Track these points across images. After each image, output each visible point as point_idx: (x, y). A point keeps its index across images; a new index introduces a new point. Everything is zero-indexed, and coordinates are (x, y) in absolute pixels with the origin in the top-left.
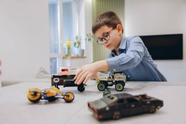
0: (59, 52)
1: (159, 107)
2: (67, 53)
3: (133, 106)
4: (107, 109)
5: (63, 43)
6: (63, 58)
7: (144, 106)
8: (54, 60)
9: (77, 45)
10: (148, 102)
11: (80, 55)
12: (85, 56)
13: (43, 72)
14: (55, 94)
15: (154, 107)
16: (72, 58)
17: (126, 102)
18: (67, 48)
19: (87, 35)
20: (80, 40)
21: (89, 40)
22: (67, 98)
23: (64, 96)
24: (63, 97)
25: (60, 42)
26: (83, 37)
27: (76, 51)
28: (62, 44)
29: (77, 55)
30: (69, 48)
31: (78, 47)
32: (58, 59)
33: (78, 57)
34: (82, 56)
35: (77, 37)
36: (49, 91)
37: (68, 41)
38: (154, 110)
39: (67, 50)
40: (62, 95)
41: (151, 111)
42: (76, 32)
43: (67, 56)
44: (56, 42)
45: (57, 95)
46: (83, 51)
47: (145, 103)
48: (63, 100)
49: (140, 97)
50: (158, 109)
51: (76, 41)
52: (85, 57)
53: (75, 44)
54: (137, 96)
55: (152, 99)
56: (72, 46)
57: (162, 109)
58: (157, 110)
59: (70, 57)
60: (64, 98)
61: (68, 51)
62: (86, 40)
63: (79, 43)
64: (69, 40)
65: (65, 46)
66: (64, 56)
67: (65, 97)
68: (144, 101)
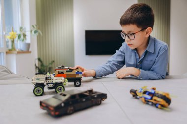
0: (2, 46)
1: (104, 99)
2: (10, 47)
3: (84, 100)
4: (63, 105)
6: (7, 53)
7: (92, 100)
9: (22, 37)
10: (96, 96)
11: (24, 49)
12: (30, 50)
15: (100, 100)
17: (78, 97)
19: (33, 26)
20: (25, 31)
21: (36, 32)
27: (19, 45)
29: (21, 50)
30: (13, 41)
31: (23, 40)
33: (21, 52)
34: (27, 50)
35: (21, 28)
38: (100, 102)
39: (10, 43)
41: (98, 103)
43: (10, 50)
46: (28, 45)
47: (93, 97)
51: (19, 32)
52: (30, 52)
53: (19, 37)
54: (86, 92)
55: (98, 93)
56: (16, 39)
58: (102, 102)
61: (12, 45)
62: (31, 32)
63: (24, 36)
66: (8, 51)
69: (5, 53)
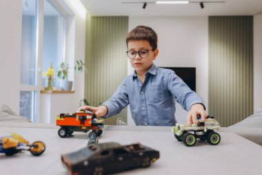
0: (36, 84)
1: (154, 159)
2: (47, 86)
3: (121, 159)
4: (86, 163)
5: (41, 71)
6: (41, 92)
7: (135, 159)
8: (28, 95)
9: (62, 74)
10: (141, 154)
12: (72, 90)
13: (6, 111)
14: (16, 145)
15: (148, 159)
16: (54, 92)
18: (47, 78)
19: (78, 62)
20: (67, 68)
21: (80, 68)
22: (35, 150)
23: (31, 146)
24: (28, 148)
25: (37, 69)
26: (72, 64)
27: (60, 83)
28: (40, 73)
29: (62, 89)
30: (50, 79)
31: (64, 78)
32: (33, 93)
33: (63, 91)
34: (69, 90)
35: (62, 64)
36: (8, 140)
37: (50, 69)
38: (148, 163)
39: (47, 81)
40: (27, 145)
41: (144, 165)
42: (62, 58)
43: (46, 89)
44: (32, 70)
45: (19, 145)
46: (70, 84)
47: (136, 155)
48: (29, 153)
49: (132, 147)
50: (154, 162)
51: (61, 69)
52: (74, 92)
53: (59, 73)
54: (128, 146)
56: (55, 76)
57: (158, 162)
58: (152, 164)
59: (51, 91)
60: (29, 150)
61: (49, 83)
62: (75, 68)
63: (65, 73)
64: (52, 68)
65: (45, 75)
66: (43, 89)
67: (32, 148)
68: (135, 152)
69: (39, 92)
